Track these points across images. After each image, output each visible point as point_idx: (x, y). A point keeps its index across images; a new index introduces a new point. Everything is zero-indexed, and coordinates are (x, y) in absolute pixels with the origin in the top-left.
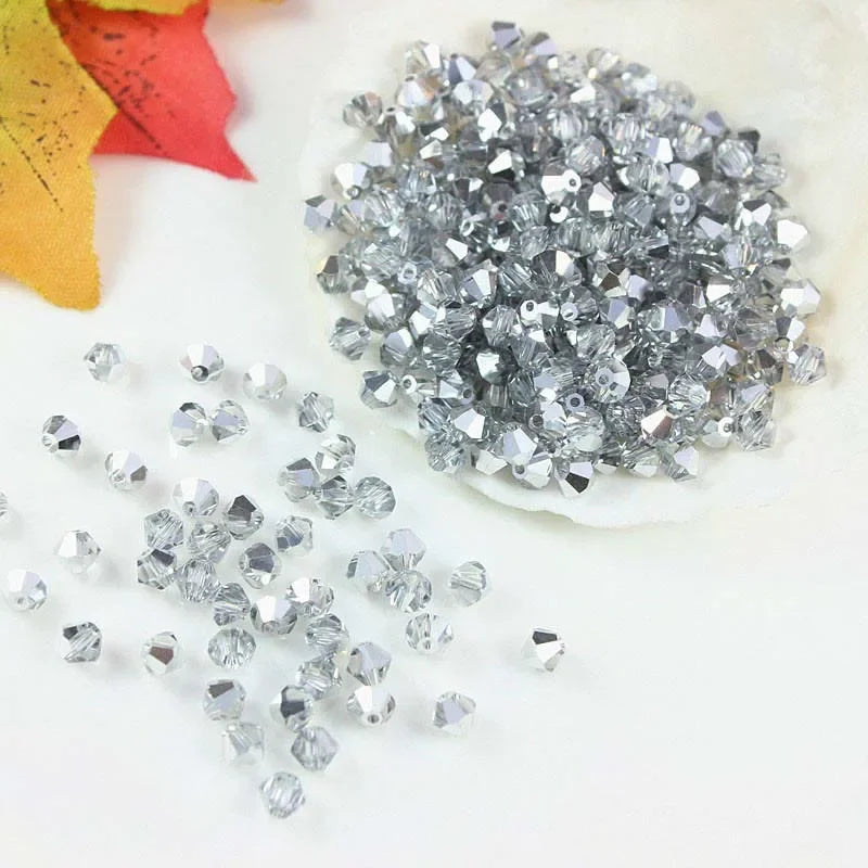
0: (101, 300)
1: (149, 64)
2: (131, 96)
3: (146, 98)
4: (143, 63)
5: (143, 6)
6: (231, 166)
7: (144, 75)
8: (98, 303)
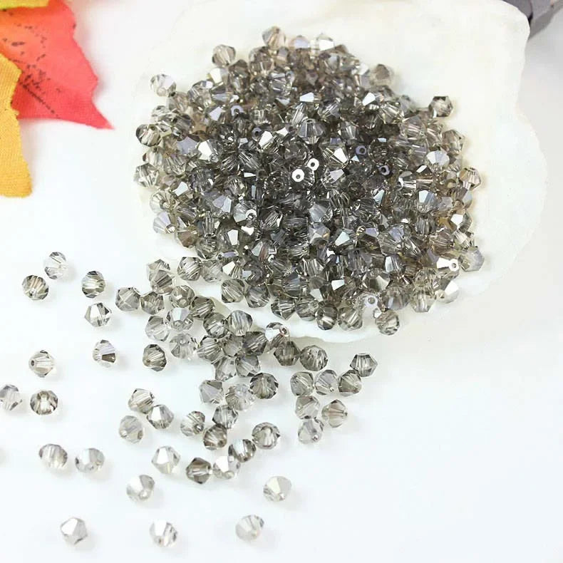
0: (32, 189)
1: (41, 60)
2: (33, 81)
3: (42, 81)
4: (38, 59)
5: (24, 4)
6: (99, 122)
7: (39, 67)
8: (31, 191)
